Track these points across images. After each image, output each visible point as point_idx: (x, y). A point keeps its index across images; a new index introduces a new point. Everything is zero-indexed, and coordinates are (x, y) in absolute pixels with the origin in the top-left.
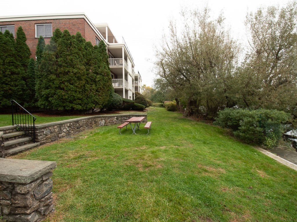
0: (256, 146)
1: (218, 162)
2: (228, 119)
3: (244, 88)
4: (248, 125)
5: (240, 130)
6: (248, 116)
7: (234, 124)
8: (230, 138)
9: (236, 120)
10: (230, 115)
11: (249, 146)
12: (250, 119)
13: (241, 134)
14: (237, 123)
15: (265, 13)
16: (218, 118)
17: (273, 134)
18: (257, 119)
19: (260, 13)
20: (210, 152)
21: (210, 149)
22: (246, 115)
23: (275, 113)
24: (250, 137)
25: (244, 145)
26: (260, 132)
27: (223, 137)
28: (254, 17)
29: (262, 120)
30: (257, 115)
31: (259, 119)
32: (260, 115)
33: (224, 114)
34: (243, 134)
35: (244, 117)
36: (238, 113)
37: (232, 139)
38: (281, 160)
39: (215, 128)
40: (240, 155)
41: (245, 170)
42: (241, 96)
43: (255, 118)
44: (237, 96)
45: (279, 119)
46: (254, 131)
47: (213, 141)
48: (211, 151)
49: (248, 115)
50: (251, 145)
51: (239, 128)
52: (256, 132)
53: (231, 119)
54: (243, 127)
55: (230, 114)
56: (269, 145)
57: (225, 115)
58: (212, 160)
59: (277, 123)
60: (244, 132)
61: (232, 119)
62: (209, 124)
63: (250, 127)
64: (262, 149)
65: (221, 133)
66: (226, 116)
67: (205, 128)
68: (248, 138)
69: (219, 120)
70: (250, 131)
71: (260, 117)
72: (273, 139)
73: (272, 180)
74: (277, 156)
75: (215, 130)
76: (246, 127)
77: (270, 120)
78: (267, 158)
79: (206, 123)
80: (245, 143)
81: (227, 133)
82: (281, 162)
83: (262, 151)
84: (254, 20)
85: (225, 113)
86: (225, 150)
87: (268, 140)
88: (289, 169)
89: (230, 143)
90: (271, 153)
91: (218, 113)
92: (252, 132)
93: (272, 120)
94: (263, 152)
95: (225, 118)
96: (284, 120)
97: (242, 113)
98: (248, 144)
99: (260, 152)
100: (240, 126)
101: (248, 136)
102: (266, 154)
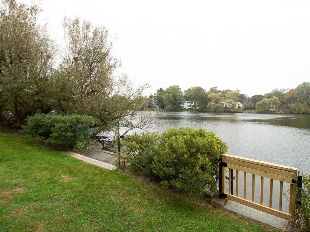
0: (68, 151)
1: (15, 181)
2: (38, 126)
3: (59, 92)
4: (60, 131)
5: (51, 137)
6: (60, 122)
7: (45, 131)
8: (41, 148)
9: (47, 127)
10: (41, 122)
11: (61, 152)
12: (62, 124)
13: (52, 141)
14: (48, 130)
15: (81, 25)
16: (26, 125)
17: (83, 137)
18: (68, 124)
19: (77, 22)
20: (6, 172)
21: (8, 166)
22: (58, 121)
23: (85, 118)
24: (62, 143)
25: (56, 152)
26: (71, 137)
27: (32, 148)
28: (72, 23)
29: (73, 125)
30: (69, 120)
31: (71, 124)
32: (72, 120)
33: (33, 121)
34: (55, 141)
35: (56, 123)
36: (50, 119)
37: (43, 148)
38: (87, 159)
39: (23, 138)
40: (47, 165)
41: (49, 179)
42: (56, 101)
43: (67, 123)
44: (51, 100)
45: (87, 123)
46: (66, 137)
47: (16, 156)
48: (8, 169)
49: (61, 120)
50: (63, 151)
51: (51, 135)
52: (68, 137)
53: (42, 126)
54: (55, 134)
55: (41, 120)
56: (80, 148)
57: (35, 122)
58: (7, 181)
59: (86, 127)
60: (56, 138)
61: (44, 126)
62: (15, 135)
63: (62, 133)
64: (73, 153)
65: (30, 143)
66: (37, 123)
67: (8, 140)
68: (60, 144)
69: (27, 128)
70: (61, 137)
71: (72, 122)
72: (82, 142)
73: (74, 181)
74: (85, 157)
75: (23, 141)
76: (57, 134)
77: (80, 124)
78: (76, 161)
79: (12, 133)
80: (58, 150)
81: (39, 142)
82: (87, 161)
83: (73, 154)
84: (72, 27)
85: (35, 120)
86: (30, 163)
87: (78, 143)
88: (91, 166)
89: (39, 153)
90: (81, 154)
91: (26, 119)
92: (64, 138)
93: (82, 125)
94: (73, 156)
95: (35, 125)
96: (91, 124)
97: (55, 119)
98: (61, 150)
99: (70, 157)
100: (52, 133)
101: (60, 142)
102: (75, 157)
